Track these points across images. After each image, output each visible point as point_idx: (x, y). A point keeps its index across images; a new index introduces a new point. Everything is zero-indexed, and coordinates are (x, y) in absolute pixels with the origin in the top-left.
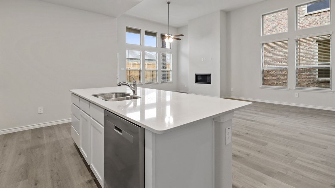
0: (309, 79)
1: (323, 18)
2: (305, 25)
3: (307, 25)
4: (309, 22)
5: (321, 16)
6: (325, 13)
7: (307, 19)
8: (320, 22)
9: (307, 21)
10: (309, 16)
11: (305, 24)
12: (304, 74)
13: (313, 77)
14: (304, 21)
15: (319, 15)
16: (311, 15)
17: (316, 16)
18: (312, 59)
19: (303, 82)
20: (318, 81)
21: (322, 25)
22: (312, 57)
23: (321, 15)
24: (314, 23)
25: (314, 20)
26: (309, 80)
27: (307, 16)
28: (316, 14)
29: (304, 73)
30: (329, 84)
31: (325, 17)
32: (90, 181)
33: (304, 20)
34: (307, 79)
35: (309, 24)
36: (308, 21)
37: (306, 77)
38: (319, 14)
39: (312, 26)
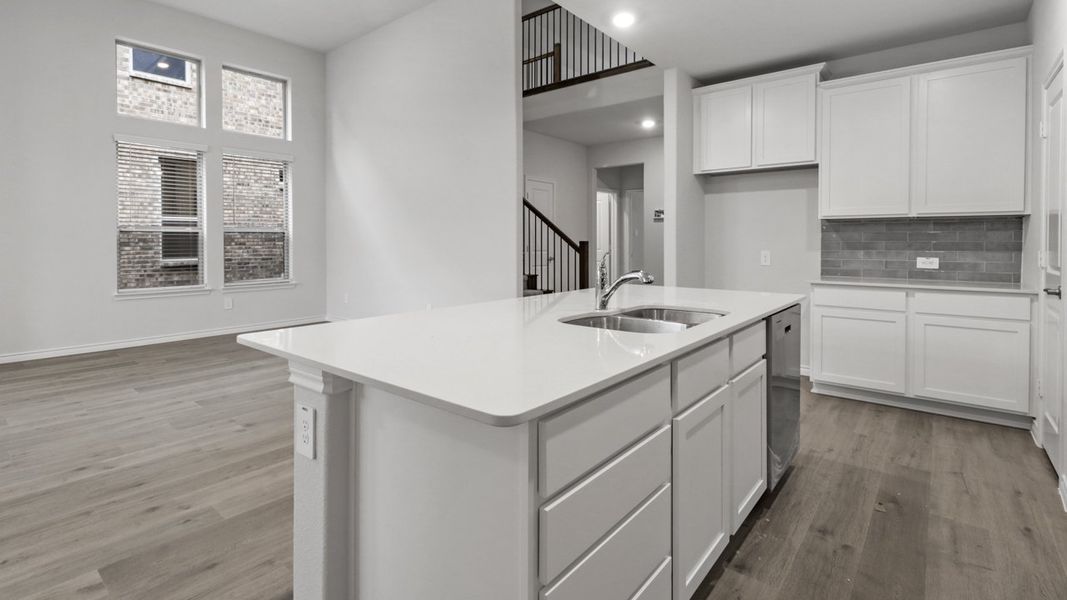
0: (142, 262)
1: (175, 101)
2: (132, 106)
3: (136, 107)
4: (140, 100)
5: (172, 96)
6: (179, 91)
7: (135, 90)
8: (168, 109)
9: (135, 94)
10: (141, 82)
11: (131, 102)
12: (127, 248)
13: (153, 257)
14: (126, 92)
15: (165, 91)
16: (147, 80)
17: (159, 90)
18: (151, 208)
19: (126, 271)
20: (166, 267)
21: (172, 118)
22: (148, 200)
23: (170, 92)
24: (155, 107)
25: (154, 98)
26: (143, 267)
27: (136, 80)
28: (160, 86)
29: (129, 246)
30: (197, 274)
31: (179, 102)
32: (741, 568)
33: (126, 88)
34: (138, 263)
35: (141, 104)
36: (139, 95)
37: (135, 258)
38: (166, 88)
39: (149, 115)
